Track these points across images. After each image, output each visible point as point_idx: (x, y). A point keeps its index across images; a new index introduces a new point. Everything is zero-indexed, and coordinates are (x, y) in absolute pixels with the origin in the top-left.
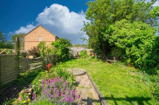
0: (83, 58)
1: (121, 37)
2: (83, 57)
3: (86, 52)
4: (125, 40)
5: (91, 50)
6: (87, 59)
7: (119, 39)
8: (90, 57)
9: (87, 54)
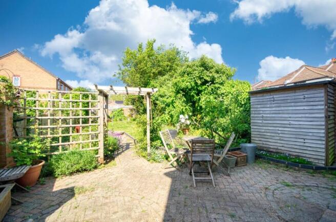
0: (116, 120)
1: (162, 96)
2: (118, 120)
3: (122, 110)
4: (165, 99)
5: (131, 107)
6: (124, 122)
7: (159, 98)
8: (129, 119)
9: (123, 114)
